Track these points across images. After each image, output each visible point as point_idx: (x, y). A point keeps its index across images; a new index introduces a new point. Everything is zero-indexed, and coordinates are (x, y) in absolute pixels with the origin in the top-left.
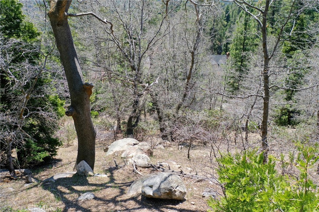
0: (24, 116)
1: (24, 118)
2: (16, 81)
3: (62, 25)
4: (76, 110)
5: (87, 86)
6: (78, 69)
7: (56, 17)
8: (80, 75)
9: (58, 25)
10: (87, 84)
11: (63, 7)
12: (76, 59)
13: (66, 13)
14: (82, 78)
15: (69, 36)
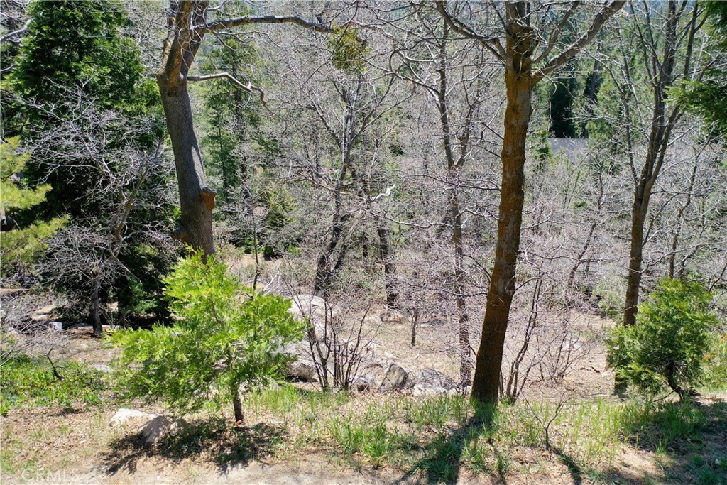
0: (123, 237)
1: (123, 239)
2: (113, 179)
3: (175, 94)
4: (187, 230)
5: (205, 194)
6: (196, 165)
7: (166, 82)
8: (198, 174)
9: (169, 94)
10: (206, 190)
11: (176, 67)
12: (193, 150)
13: (182, 76)
14: (200, 180)
15: (186, 111)
